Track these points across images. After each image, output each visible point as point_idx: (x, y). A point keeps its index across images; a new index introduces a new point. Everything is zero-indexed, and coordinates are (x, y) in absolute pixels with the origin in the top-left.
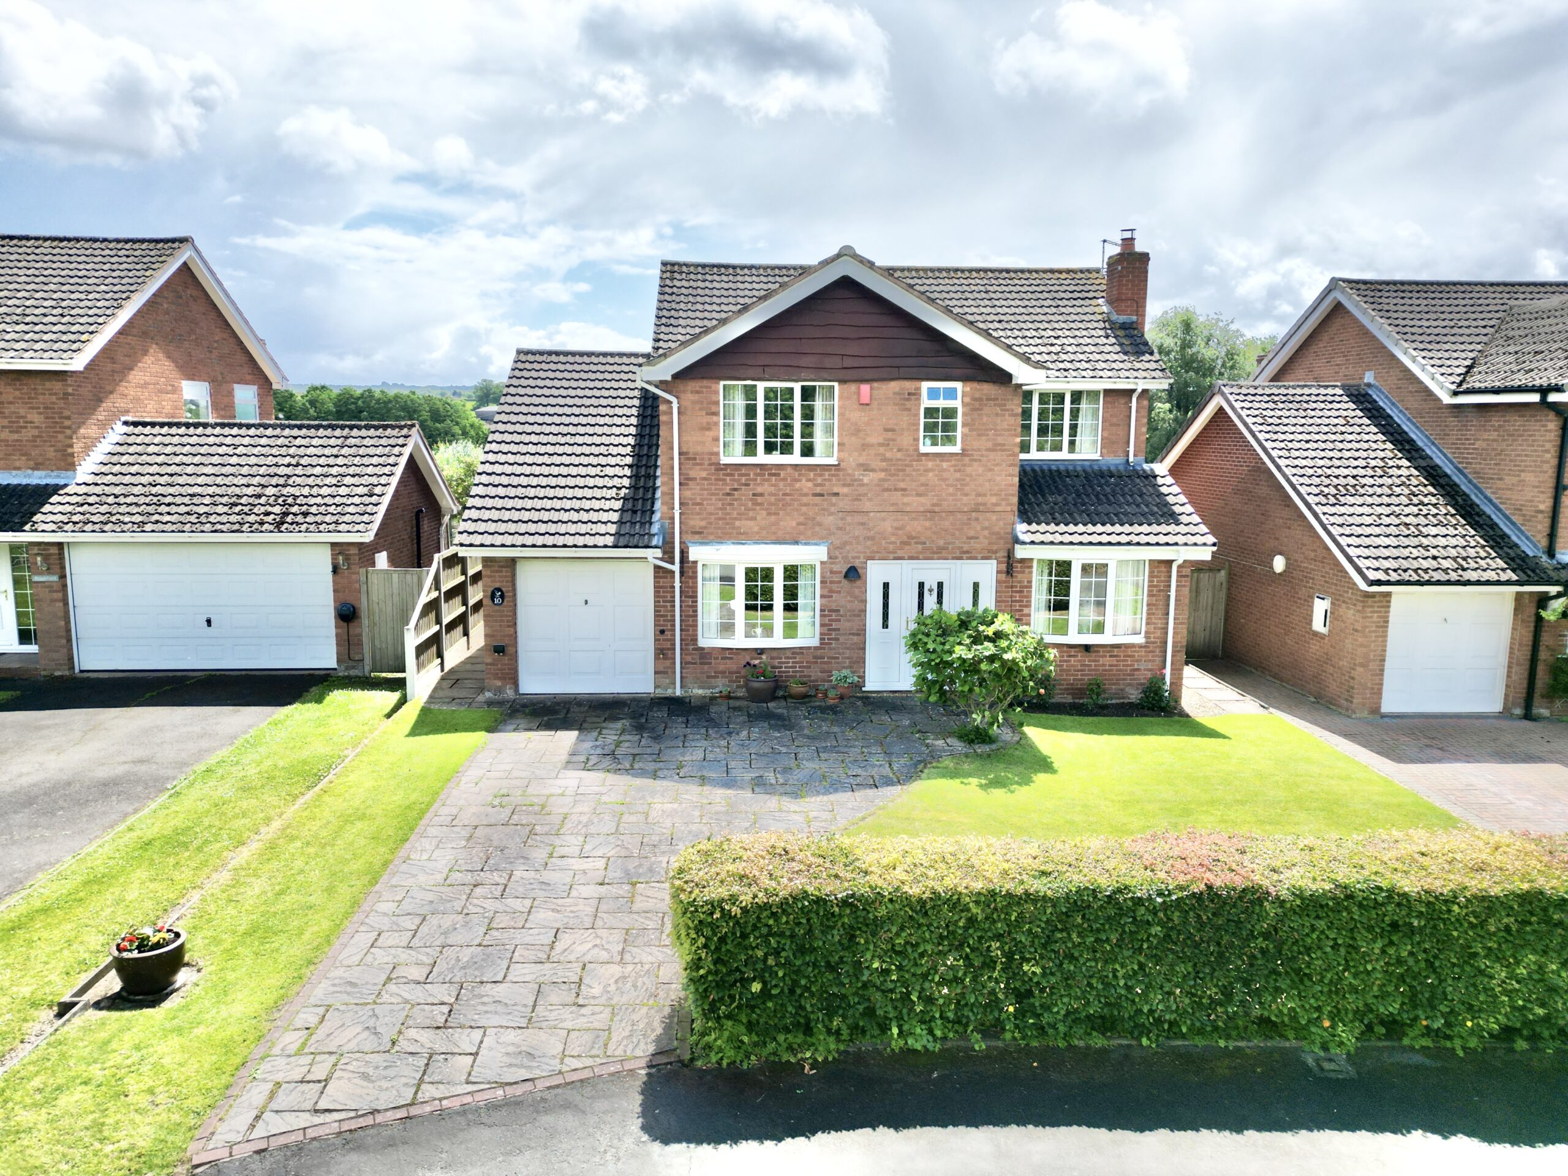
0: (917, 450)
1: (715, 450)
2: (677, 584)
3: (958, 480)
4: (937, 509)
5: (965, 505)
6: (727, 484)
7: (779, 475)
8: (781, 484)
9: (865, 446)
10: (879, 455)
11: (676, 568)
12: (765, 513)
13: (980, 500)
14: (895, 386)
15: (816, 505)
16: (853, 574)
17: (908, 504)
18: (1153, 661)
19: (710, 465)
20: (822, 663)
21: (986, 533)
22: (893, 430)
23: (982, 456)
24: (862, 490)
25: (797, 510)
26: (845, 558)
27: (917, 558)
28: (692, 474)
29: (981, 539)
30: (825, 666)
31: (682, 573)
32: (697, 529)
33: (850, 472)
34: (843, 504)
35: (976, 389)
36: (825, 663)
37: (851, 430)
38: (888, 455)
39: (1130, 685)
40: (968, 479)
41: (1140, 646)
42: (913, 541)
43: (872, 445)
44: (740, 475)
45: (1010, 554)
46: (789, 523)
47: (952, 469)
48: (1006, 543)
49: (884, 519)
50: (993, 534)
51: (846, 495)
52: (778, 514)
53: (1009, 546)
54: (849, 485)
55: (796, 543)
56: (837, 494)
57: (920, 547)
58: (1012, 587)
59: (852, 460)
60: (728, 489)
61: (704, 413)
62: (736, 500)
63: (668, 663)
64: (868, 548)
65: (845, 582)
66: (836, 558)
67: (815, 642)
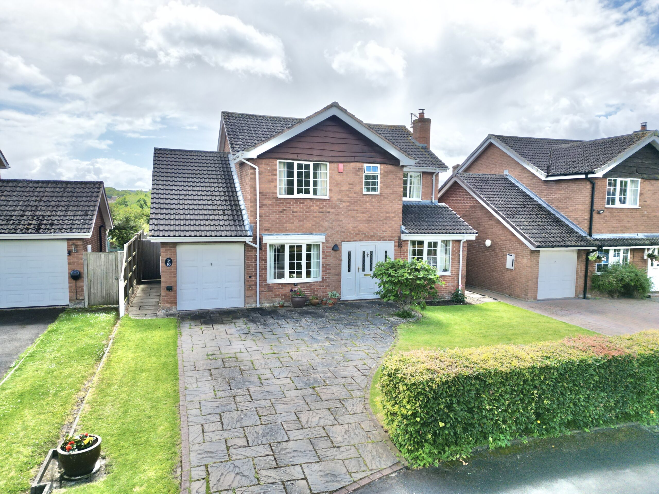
0: (362, 193)
1: (275, 191)
2: (258, 254)
3: (379, 206)
4: (370, 219)
5: (382, 217)
6: (281, 207)
7: (304, 203)
8: (305, 208)
9: (341, 191)
10: (347, 195)
11: (257, 246)
12: (297, 220)
13: (388, 215)
14: (353, 165)
15: (320, 217)
16: (336, 248)
17: (359, 217)
18: (454, 282)
19: (273, 198)
20: (322, 289)
21: (390, 229)
22: (352, 184)
23: (388, 196)
24: (340, 210)
25: (312, 219)
26: (333, 241)
27: (363, 241)
28: (265, 202)
29: (388, 232)
30: (324, 290)
31: (260, 249)
32: (267, 228)
33: (334, 202)
34: (331, 216)
35: (386, 168)
36: (325, 288)
37: (334, 184)
38: (350, 195)
39: (446, 293)
40: (383, 206)
41: (449, 276)
42: (361, 233)
43: (344, 191)
44: (286, 203)
45: (399, 239)
46: (308, 225)
47: (376, 202)
48: (398, 234)
49: (349, 224)
50: (392, 229)
51: (333, 213)
52: (303, 221)
53: (399, 235)
54: (334, 208)
55: (312, 234)
56: (329, 212)
57: (364, 235)
58: (400, 252)
59: (336, 197)
60: (281, 210)
61: (270, 174)
62: (285, 214)
63: (253, 292)
64: (342, 236)
65: (333, 252)
66: (329, 241)
67: (319, 279)
